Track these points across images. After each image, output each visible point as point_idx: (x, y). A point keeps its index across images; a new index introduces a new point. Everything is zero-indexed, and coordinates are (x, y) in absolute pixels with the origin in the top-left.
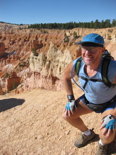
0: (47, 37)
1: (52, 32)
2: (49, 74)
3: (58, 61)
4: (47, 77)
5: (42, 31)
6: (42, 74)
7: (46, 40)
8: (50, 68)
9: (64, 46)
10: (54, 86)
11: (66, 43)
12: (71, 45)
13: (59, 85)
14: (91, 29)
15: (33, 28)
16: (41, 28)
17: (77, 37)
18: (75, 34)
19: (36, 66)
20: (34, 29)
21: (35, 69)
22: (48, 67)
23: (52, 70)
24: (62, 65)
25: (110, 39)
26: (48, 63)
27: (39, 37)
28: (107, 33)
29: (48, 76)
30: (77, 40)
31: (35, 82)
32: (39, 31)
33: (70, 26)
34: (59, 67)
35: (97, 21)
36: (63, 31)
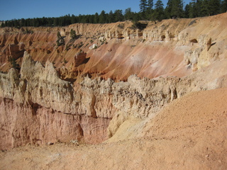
0: (32, 39)
1: (39, 32)
2: (27, 99)
3: (38, 80)
4: (23, 104)
5: (23, 30)
6: (15, 101)
7: (31, 43)
8: (27, 91)
9: (58, 52)
10: (35, 117)
11: (61, 47)
12: (68, 49)
13: (43, 115)
14: (96, 25)
15: (10, 26)
16: (23, 26)
17: (76, 37)
18: (73, 32)
19: (6, 90)
20: (10, 29)
21: (5, 93)
22: (24, 89)
23: (30, 94)
24: (44, 86)
25: (122, 38)
26: (22, 83)
27: (20, 39)
28: (116, 29)
29: (25, 103)
30: (76, 41)
31: (6, 113)
32: (19, 31)
33: (66, 21)
34: (39, 88)
35: (103, 12)
36: (55, 29)
